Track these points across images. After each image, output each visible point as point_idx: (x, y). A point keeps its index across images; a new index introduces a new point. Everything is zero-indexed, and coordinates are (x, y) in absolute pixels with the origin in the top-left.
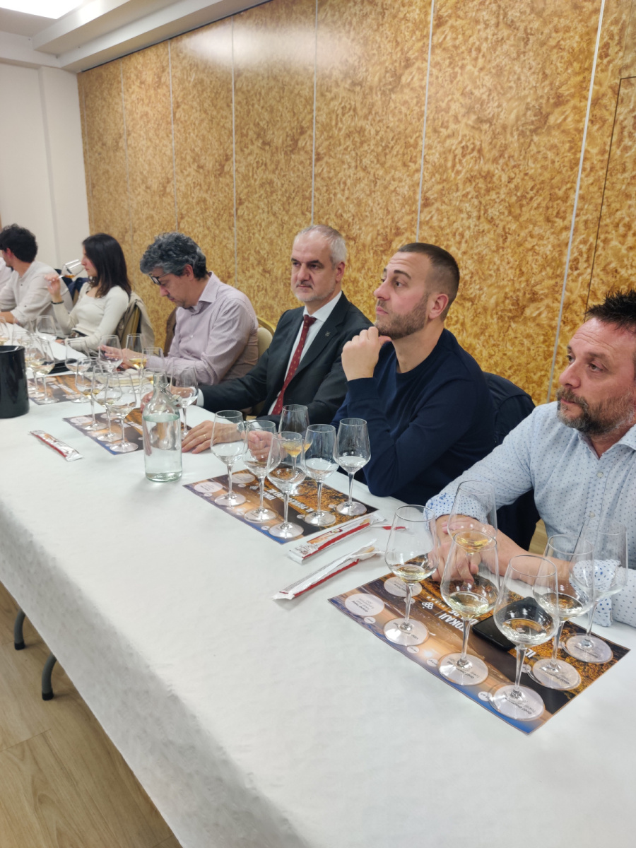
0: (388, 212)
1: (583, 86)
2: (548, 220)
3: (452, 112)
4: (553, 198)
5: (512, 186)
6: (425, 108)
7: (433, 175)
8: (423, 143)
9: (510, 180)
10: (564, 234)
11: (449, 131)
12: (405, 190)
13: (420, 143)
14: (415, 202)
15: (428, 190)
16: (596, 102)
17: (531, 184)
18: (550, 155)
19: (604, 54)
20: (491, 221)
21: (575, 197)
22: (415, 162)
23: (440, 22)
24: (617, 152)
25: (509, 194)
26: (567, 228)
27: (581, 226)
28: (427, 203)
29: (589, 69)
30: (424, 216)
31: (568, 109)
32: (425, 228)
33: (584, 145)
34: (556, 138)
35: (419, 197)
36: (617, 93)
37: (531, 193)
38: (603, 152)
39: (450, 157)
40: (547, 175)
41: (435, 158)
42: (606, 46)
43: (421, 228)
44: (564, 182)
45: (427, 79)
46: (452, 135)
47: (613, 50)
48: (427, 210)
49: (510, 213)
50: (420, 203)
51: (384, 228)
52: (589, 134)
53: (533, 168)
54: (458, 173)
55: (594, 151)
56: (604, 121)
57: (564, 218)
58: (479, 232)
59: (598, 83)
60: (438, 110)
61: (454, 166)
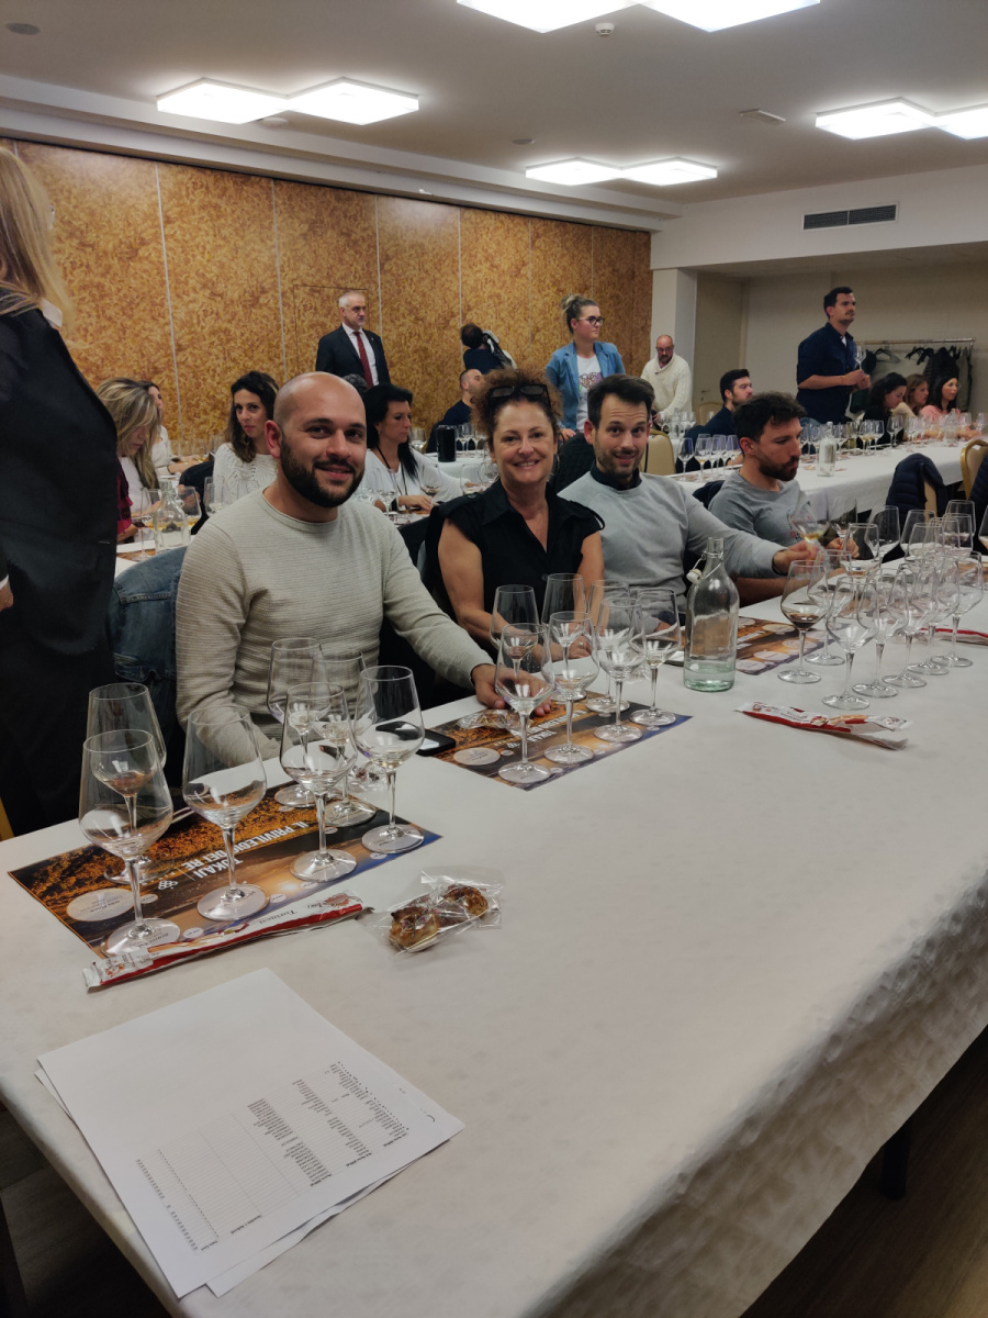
0: (143, 355)
1: (274, 286)
2: (270, 359)
3: (190, 285)
4: (270, 346)
5: (244, 338)
6: (167, 278)
7: (182, 328)
8: (169, 304)
9: (242, 335)
10: (281, 368)
11: (190, 298)
12: (157, 337)
13: (166, 304)
14: (169, 347)
15: (180, 339)
16: (283, 294)
17: (256, 338)
18: (264, 321)
19: (282, 271)
20: (234, 360)
21: (283, 346)
22: (164, 317)
23: (168, 221)
24: (299, 323)
25: (243, 343)
26: (282, 364)
27: (289, 362)
28: (180, 348)
29: (276, 276)
30: (181, 358)
31: (269, 295)
32: (182, 367)
33: (282, 317)
34: (265, 311)
35: (172, 343)
36: (292, 292)
37: (257, 343)
38: (292, 322)
39: (195, 316)
40: (265, 333)
41: (182, 315)
42: (282, 266)
43: (178, 367)
44: (275, 337)
45: (164, 258)
46: (194, 301)
47: (287, 269)
48: (181, 353)
49: (246, 355)
50: (174, 348)
51: (141, 368)
52: (284, 312)
53: (255, 328)
54: (203, 328)
55: (288, 321)
56: (290, 306)
57: (279, 358)
58: (226, 368)
59: (283, 285)
60: (178, 282)
61: (199, 323)
